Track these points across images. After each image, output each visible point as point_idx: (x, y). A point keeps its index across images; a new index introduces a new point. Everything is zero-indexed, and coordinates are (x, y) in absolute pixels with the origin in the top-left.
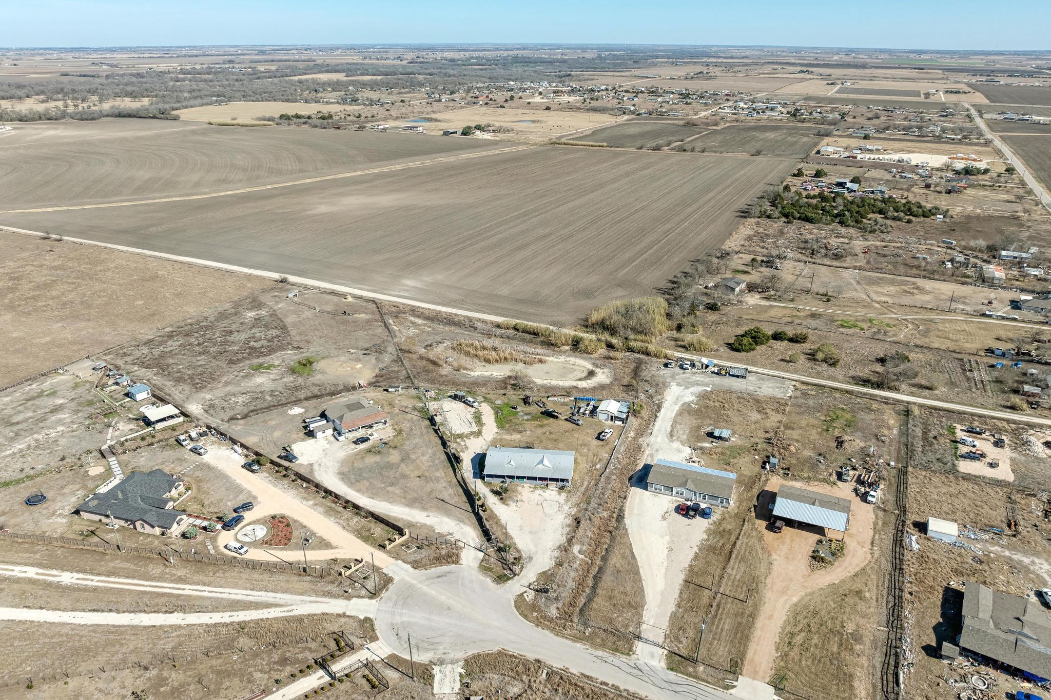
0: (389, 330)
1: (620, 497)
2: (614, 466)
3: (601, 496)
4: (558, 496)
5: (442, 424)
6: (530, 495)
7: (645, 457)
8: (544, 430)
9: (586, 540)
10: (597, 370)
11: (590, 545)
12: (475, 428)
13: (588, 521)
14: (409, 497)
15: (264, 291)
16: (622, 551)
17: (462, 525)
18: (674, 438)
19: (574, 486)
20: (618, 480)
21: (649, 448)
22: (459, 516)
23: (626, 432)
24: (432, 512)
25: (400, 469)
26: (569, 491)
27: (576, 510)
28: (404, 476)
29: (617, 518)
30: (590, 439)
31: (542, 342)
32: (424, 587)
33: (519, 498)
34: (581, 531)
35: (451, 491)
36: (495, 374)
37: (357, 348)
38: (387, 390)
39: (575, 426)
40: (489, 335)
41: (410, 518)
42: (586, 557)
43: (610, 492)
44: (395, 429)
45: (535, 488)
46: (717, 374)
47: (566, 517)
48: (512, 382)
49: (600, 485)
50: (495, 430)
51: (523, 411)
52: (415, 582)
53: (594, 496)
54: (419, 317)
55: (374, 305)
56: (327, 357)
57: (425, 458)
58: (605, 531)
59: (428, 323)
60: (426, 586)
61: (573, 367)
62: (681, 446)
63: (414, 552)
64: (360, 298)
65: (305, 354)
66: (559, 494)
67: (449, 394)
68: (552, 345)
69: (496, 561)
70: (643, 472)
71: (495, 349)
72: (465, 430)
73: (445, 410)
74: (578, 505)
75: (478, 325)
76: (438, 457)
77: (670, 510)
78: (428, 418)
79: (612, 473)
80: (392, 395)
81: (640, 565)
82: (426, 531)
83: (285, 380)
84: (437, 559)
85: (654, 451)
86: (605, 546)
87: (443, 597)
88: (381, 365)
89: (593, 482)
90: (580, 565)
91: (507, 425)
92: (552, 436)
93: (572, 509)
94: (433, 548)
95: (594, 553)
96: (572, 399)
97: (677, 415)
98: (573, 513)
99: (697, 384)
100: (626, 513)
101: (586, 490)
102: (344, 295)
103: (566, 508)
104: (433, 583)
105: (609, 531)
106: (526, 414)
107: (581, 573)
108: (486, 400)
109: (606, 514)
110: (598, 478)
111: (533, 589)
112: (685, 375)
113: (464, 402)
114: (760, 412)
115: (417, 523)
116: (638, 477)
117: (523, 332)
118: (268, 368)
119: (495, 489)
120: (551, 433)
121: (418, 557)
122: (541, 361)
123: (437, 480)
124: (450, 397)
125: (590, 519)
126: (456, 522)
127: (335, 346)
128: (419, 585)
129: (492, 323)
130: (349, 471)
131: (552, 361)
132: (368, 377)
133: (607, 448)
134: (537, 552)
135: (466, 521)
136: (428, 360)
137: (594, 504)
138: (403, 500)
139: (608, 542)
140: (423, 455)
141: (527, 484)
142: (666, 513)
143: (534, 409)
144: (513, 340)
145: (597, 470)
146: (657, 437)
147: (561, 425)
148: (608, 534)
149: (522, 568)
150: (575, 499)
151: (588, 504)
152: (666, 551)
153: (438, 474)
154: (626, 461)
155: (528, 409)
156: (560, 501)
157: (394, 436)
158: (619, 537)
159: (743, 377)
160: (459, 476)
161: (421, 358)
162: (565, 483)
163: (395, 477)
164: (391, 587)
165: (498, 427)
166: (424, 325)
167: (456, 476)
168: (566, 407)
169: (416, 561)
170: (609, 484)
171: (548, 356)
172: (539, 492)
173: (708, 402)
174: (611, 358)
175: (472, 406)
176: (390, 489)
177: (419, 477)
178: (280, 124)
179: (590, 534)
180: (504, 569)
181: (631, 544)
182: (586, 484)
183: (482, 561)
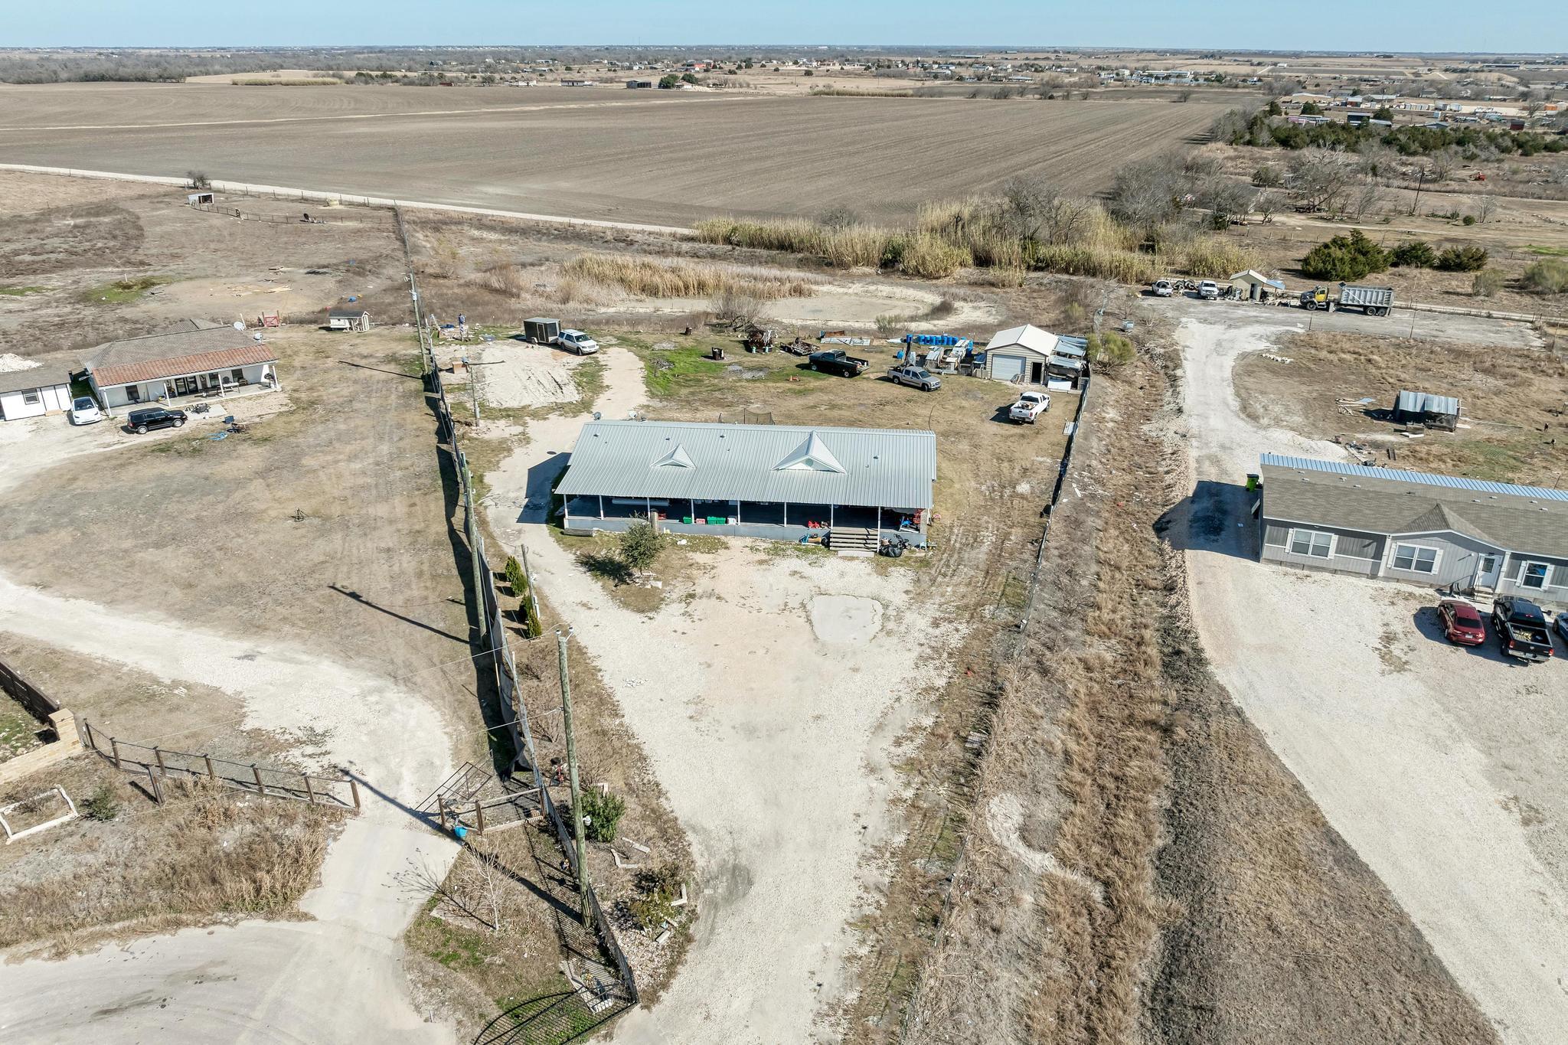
0: (403, 241)
1: (1142, 585)
2: (1084, 488)
3: (1065, 580)
4: (876, 579)
5: (462, 388)
6: (755, 574)
7: (1193, 465)
8: (810, 400)
9: (1047, 769)
10: (957, 304)
11: (1073, 797)
12: (571, 395)
13: (1035, 676)
14: (211, 579)
15: (142, 197)
16: (1268, 828)
17: (394, 694)
18: (1265, 421)
19: (939, 545)
20: (1113, 532)
21: (1194, 442)
22: (400, 653)
23: (1092, 407)
24: (280, 637)
25: (238, 495)
26: (925, 563)
27: (964, 629)
28: (241, 516)
29: (1165, 665)
30: (973, 421)
31: (801, 260)
33: (703, 584)
34: (1009, 723)
35: (407, 563)
36: (667, 310)
37: (301, 266)
38: (329, 329)
39: (917, 393)
40: (662, 252)
41: (152, 665)
42: (1063, 861)
43: (1094, 568)
44: (296, 401)
45: (776, 551)
46: (1303, 306)
47: (924, 659)
48: (715, 321)
49: (1052, 543)
50: (644, 400)
51: (739, 364)
53: (1035, 580)
54: (491, 228)
55: (391, 214)
56: (206, 277)
57: (357, 466)
58: (1130, 720)
59: (514, 238)
61: (888, 302)
62: (1301, 439)
63: (55, 837)
64: (364, 205)
65: (149, 274)
66: (883, 572)
67: (514, 333)
68: (830, 264)
69: (523, 897)
70: (1207, 503)
71: (674, 270)
72: (538, 399)
73: (487, 357)
74: (973, 611)
75: (639, 237)
76: (408, 463)
77: (1397, 627)
78: (423, 377)
79: (1079, 506)
80: (337, 336)
81: (1417, 917)
82: (192, 721)
83: (43, 312)
84: (171, 878)
85: (1214, 450)
86: (1156, 802)
88: (349, 294)
89: (1016, 534)
90: (1045, 916)
91: (684, 391)
92: (836, 413)
93: (945, 627)
94: (179, 810)
95: (1109, 838)
96: (898, 341)
97: (1236, 375)
98: (955, 642)
99: (1257, 322)
100: (1204, 642)
101: (998, 554)
102: (326, 203)
103: (919, 622)
105: (1152, 724)
106: (750, 369)
107: (1059, 970)
108: (623, 341)
109: (1103, 651)
110: (1034, 520)
112: (1210, 308)
113: (555, 345)
114: (1485, 371)
115: (176, 684)
116: (1195, 519)
117: (751, 245)
118: (22, 293)
119: (601, 554)
120: (833, 406)
121: (61, 865)
122: (798, 291)
123: (368, 527)
124: (516, 337)
125: (1044, 671)
126: (372, 683)
127: (242, 263)
129: (674, 235)
130: (33, 503)
131: (829, 293)
132: (295, 309)
133: (1042, 441)
134: (778, 840)
135: (425, 674)
136: (486, 287)
137: (1042, 608)
138: (177, 593)
139: (1167, 778)
140: (353, 457)
141: (739, 536)
142: (1389, 638)
143: (776, 359)
144: (725, 259)
145: (1023, 497)
146: (1203, 417)
147: (868, 387)
148: (1153, 737)
149: (683, 940)
150: (951, 591)
151: (1020, 605)
152: (1510, 824)
153: (381, 510)
154: (1120, 479)
155: (755, 358)
156: (887, 595)
157: (281, 414)
158: (1218, 754)
159: (1379, 311)
160: (460, 513)
161: (468, 284)
162: (906, 532)
163: (198, 519)
165: (653, 395)
166: (501, 242)
167: (450, 514)
168: (882, 356)
169: (39, 893)
170: (1084, 541)
171: (816, 283)
172: (794, 563)
173: (1313, 351)
174: (992, 285)
175: (577, 352)
176: (150, 555)
177: (298, 518)
178: (352, 83)
179: (1058, 737)
180: (567, 950)
181: (1298, 787)
182: (989, 539)
183: (433, 903)
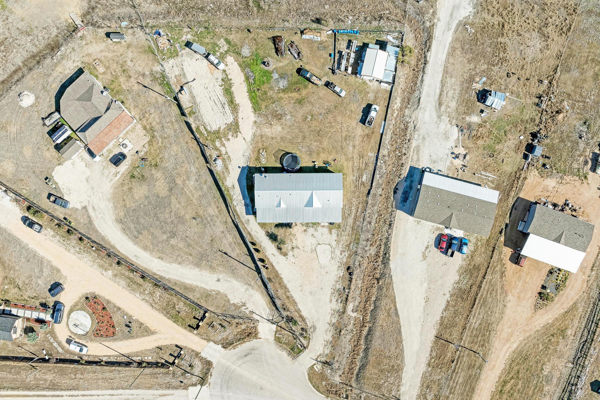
32: (238, 369)
49: (367, 212)
52: (229, 364)
60: (239, 366)
87: (254, 377)
89: (360, 208)
93: (343, 254)
103: (338, 253)
104: (244, 363)
111: (320, 362)
128: (234, 367)
156: (332, 243)
164: (213, 371)
183: (276, 334)
